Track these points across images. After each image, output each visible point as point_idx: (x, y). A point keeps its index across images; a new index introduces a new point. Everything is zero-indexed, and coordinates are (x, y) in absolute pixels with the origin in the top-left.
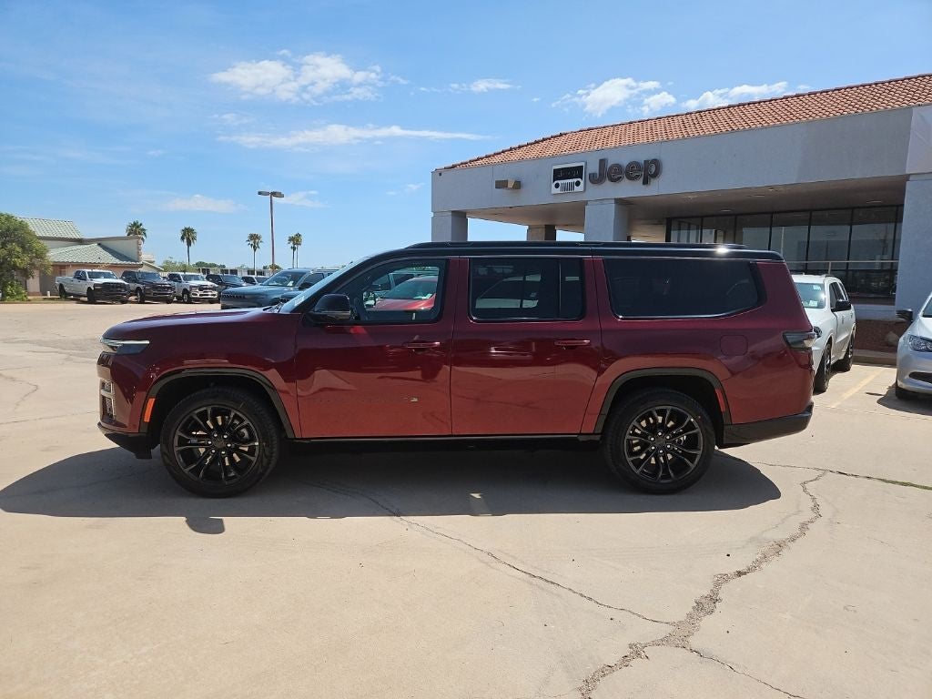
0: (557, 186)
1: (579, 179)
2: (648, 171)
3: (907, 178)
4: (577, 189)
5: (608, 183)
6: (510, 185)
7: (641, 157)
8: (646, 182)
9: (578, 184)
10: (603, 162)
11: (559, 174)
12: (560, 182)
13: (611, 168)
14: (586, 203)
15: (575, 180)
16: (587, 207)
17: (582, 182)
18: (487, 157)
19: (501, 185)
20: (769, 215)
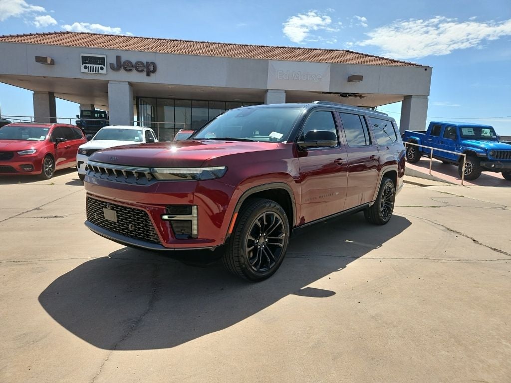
0: (85, 67)
1: (103, 66)
2: (150, 68)
3: (267, 91)
4: (101, 71)
5: (122, 71)
6: (49, 61)
7: (145, 59)
8: (148, 75)
9: (102, 69)
10: (118, 58)
11: (85, 60)
12: (87, 65)
13: (125, 62)
14: (108, 82)
15: (100, 66)
16: (109, 85)
17: (105, 68)
18: (18, 36)
19: (41, 60)
20: (190, 102)
